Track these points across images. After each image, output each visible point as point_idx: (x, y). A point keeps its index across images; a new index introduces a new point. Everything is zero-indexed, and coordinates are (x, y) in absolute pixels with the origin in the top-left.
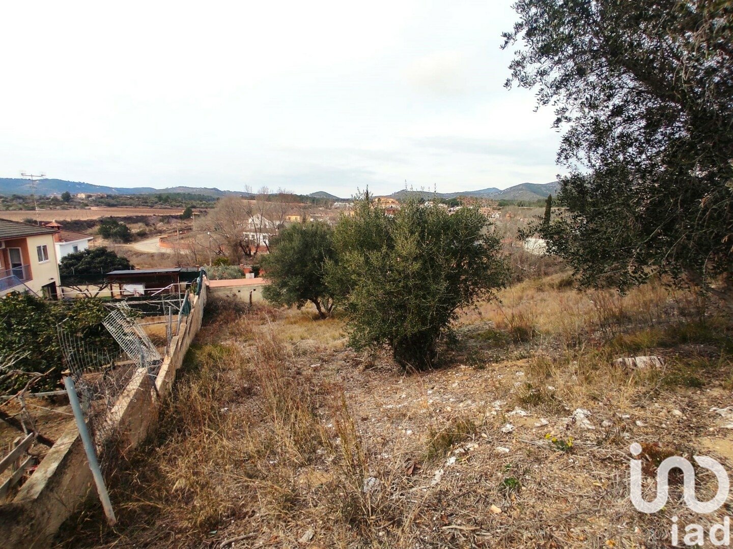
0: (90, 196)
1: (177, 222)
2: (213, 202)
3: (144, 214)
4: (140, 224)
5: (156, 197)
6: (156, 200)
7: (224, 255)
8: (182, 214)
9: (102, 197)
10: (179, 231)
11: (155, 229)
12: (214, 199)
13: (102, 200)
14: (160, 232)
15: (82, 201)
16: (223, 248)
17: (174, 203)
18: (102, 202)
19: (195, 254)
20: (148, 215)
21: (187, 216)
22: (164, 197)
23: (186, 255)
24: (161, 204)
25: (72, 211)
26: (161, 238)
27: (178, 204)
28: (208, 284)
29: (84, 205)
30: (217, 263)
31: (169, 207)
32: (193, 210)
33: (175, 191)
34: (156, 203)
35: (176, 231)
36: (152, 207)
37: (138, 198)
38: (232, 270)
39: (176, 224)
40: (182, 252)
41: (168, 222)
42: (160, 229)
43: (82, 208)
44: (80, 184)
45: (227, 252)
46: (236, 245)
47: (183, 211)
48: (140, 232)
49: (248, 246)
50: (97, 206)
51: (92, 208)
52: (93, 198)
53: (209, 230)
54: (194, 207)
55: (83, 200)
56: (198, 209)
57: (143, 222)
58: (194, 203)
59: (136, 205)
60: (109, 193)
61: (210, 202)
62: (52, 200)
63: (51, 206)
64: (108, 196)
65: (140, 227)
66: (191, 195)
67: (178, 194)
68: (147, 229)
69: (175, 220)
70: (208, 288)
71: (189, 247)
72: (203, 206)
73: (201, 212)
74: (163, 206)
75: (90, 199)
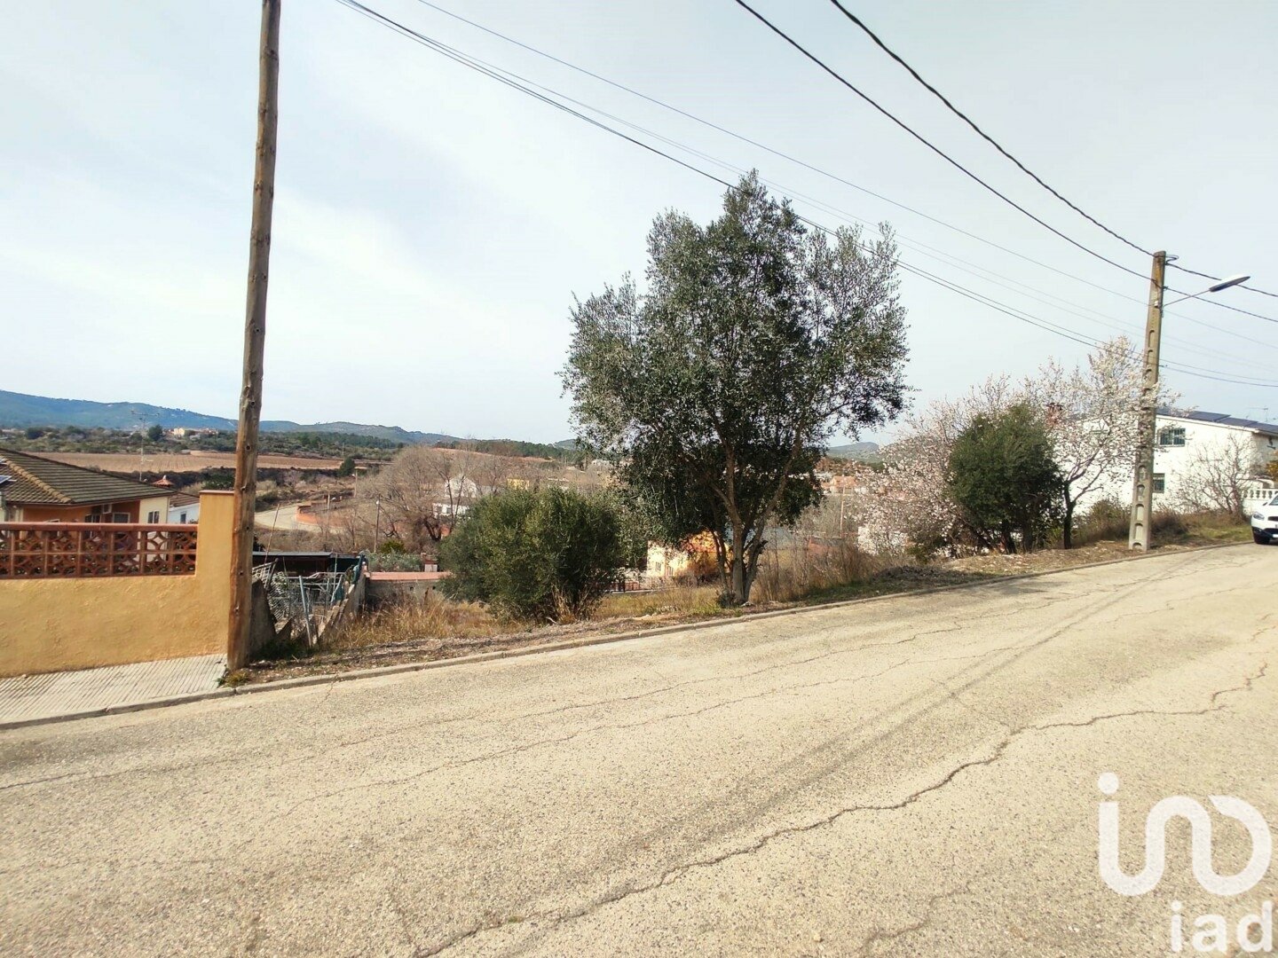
0: (193, 433)
1: (328, 482)
2: (390, 451)
3: (276, 466)
4: (268, 482)
5: (299, 438)
6: (299, 443)
7: (398, 537)
8: (338, 467)
9: (211, 436)
10: (332, 496)
11: (292, 491)
12: (393, 446)
13: (211, 440)
14: (300, 496)
15: (178, 441)
16: (398, 527)
17: (326, 449)
18: (210, 444)
19: (353, 534)
20: (282, 467)
21: (347, 471)
22: (312, 439)
23: (339, 536)
24: (306, 450)
25: (161, 456)
26: (300, 507)
27: (333, 451)
28: (368, 575)
29: (180, 447)
30: (386, 549)
31: (318, 456)
32: (357, 461)
33: (330, 430)
34: (298, 447)
35: (326, 497)
36: (289, 454)
37: (270, 439)
38: (407, 560)
39: (327, 485)
40: (333, 531)
41: (314, 482)
42: (300, 491)
43: (177, 452)
44: (178, 412)
45: (404, 534)
46: (419, 523)
47: (341, 463)
48: (269, 495)
49: (437, 526)
50: (202, 449)
51: (193, 452)
52: (197, 436)
53: (379, 497)
54: (359, 457)
55: (180, 438)
56: (366, 461)
57: (274, 480)
58: (360, 451)
59: (265, 450)
60: (223, 428)
61: (387, 450)
62: (132, 437)
63: (128, 448)
64: (220, 434)
65: (268, 488)
66: (357, 436)
67: (335, 434)
68: (280, 491)
69: (327, 478)
70: (368, 580)
71: (345, 523)
72: (373, 456)
73: (370, 466)
74: (308, 454)
75: (192, 437)
